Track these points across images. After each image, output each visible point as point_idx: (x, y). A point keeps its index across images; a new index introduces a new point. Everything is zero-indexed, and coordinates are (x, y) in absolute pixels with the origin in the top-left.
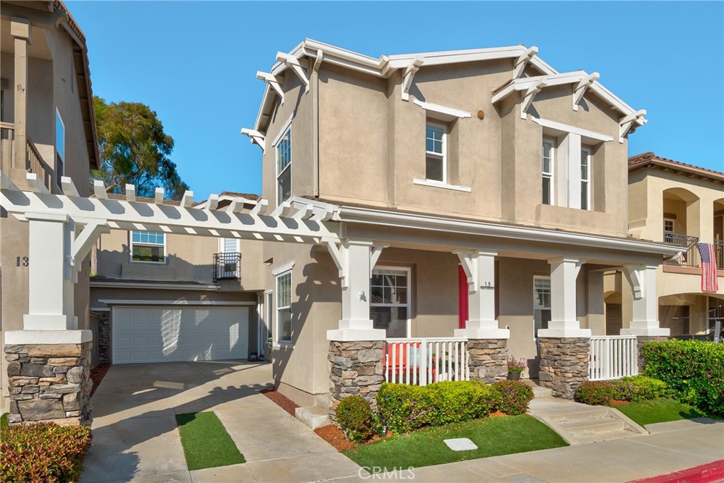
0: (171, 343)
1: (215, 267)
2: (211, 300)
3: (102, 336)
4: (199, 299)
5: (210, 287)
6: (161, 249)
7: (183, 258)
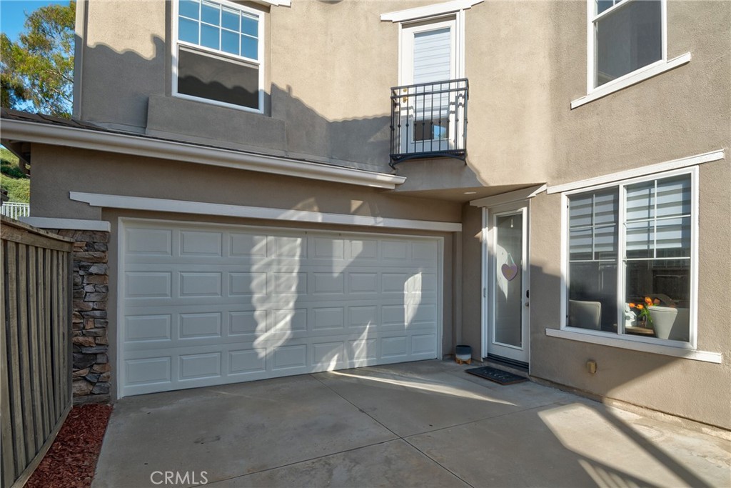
0: (275, 324)
1: (392, 121)
2: (374, 215)
3: (82, 314)
4: (347, 211)
5: (376, 177)
6: (254, 73)
7: (308, 101)
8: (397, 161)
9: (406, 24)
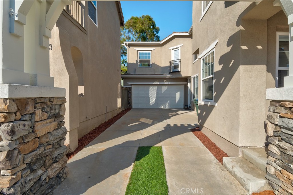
0: (153, 100)
1: (170, 67)
2: (168, 82)
4: (163, 82)
5: (168, 76)
6: (149, 61)
7: (158, 64)
8: (171, 73)
9: (172, 49)
